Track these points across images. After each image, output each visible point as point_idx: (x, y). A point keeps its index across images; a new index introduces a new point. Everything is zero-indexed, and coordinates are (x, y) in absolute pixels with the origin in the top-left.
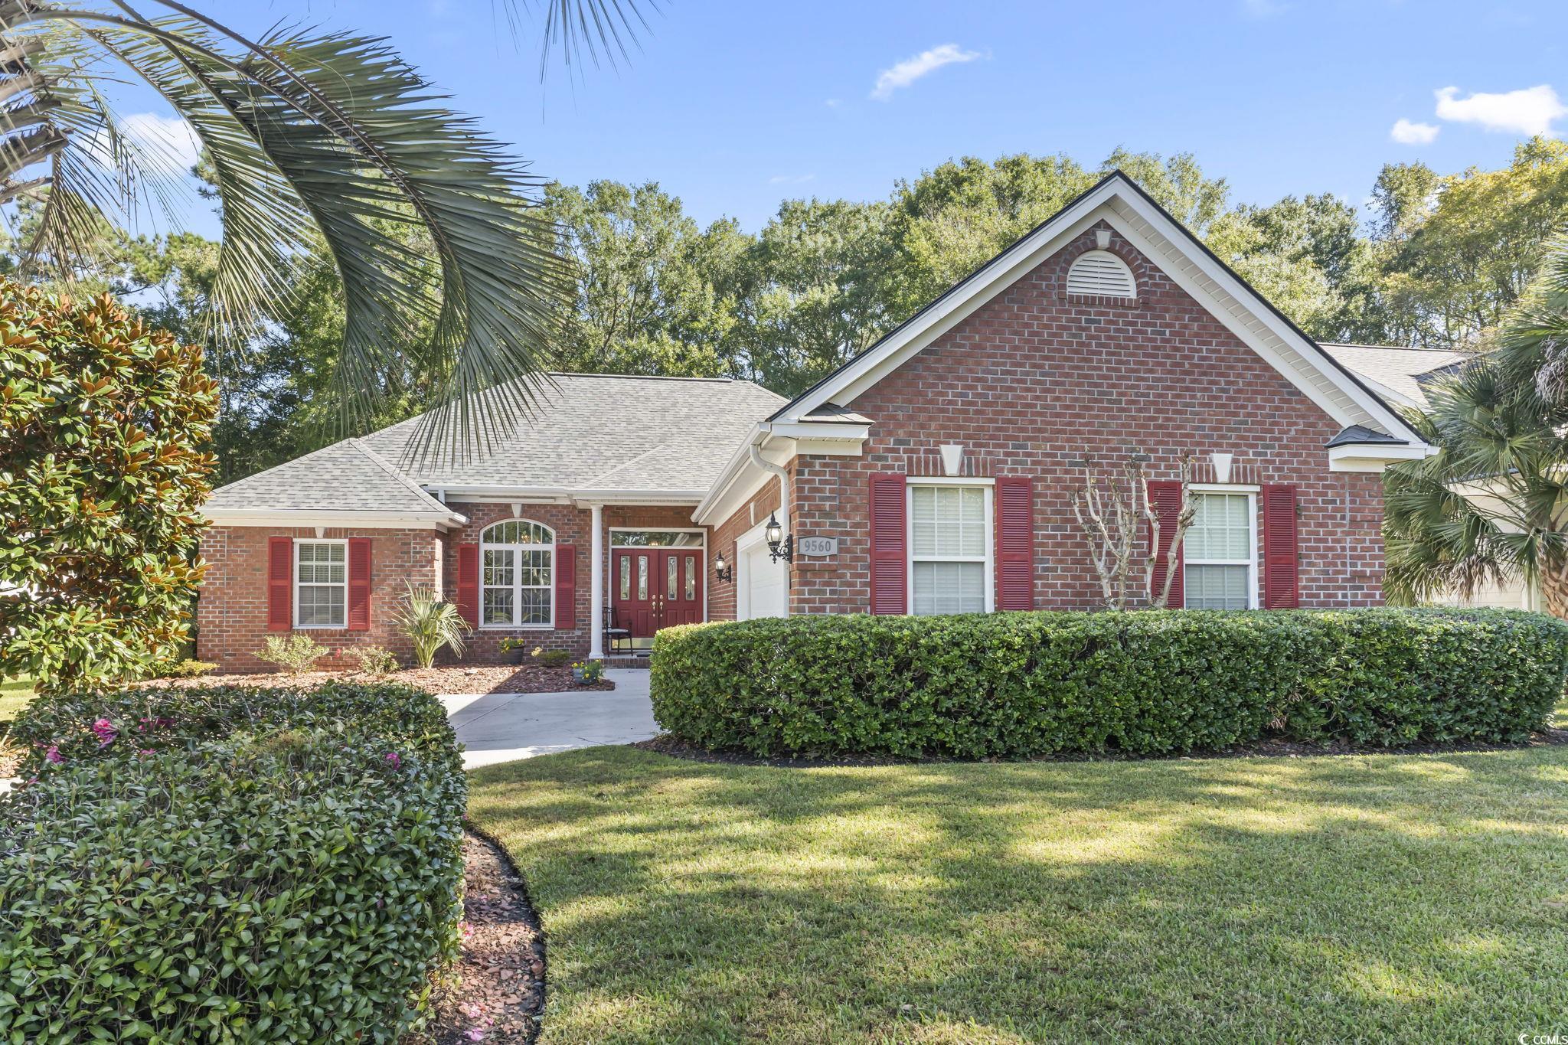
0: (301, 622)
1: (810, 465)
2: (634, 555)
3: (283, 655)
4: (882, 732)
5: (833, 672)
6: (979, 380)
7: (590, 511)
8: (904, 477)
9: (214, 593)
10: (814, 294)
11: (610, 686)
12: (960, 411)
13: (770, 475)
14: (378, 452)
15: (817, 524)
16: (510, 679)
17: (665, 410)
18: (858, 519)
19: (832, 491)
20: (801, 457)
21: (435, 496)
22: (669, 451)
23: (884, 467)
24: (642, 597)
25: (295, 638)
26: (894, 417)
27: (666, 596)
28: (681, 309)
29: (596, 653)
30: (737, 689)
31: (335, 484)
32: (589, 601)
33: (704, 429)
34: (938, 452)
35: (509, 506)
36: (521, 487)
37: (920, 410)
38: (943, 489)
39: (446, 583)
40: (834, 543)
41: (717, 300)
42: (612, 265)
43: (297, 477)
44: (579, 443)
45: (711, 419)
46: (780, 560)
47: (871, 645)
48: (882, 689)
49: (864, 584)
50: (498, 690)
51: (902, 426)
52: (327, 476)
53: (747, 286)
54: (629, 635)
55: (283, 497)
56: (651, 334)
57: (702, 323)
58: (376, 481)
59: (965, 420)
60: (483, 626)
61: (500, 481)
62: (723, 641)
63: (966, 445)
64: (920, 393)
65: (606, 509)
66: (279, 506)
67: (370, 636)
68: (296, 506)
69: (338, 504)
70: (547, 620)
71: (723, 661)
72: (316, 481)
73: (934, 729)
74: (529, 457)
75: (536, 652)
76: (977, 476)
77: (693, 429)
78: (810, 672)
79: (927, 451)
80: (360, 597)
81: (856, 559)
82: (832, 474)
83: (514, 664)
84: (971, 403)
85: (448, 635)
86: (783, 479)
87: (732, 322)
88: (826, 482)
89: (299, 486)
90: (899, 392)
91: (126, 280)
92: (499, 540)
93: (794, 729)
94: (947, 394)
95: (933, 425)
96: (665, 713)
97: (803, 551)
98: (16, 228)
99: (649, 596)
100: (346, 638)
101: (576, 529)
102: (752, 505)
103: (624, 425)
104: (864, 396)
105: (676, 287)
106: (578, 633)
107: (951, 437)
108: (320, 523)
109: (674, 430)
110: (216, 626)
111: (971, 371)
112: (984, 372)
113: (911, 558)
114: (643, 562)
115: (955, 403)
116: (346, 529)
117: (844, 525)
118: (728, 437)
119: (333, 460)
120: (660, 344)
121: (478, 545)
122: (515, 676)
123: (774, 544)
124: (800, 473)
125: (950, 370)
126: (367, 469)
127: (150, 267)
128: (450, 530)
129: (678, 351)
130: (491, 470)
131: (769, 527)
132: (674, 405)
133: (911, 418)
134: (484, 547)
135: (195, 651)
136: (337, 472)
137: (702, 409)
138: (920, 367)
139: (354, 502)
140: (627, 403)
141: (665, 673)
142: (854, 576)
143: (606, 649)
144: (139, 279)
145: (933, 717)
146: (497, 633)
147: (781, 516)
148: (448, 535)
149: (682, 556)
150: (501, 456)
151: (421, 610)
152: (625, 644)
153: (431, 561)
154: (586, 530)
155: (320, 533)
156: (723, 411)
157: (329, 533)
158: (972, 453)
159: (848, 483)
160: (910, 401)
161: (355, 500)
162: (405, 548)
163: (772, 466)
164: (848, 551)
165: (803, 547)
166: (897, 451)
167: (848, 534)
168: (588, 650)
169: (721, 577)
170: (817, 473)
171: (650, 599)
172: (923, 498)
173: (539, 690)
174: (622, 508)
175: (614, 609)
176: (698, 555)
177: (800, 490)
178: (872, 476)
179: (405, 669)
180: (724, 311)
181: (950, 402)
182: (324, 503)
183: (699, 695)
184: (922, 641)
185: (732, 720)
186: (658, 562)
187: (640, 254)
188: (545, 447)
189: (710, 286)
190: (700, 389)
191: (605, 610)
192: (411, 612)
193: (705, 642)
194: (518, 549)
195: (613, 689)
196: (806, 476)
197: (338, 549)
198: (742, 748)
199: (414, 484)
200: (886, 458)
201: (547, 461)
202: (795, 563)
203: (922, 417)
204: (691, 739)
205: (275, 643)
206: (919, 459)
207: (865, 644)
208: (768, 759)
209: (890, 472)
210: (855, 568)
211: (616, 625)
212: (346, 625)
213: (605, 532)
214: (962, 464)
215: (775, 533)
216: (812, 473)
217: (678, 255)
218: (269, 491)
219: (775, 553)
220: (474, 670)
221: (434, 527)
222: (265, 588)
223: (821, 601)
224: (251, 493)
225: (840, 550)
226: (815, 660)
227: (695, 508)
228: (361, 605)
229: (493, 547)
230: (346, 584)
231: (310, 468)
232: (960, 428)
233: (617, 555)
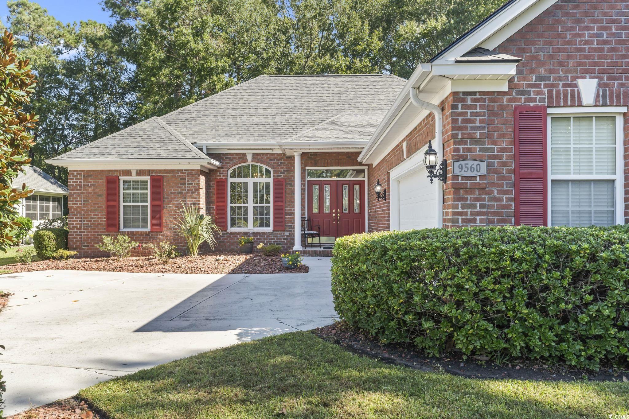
0: (125, 226)
1: (463, 100)
2: (321, 185)
3: (111, 247)
4: (558, 343)
5: (506, 284)
6: (613, 21)
7: (294, 157)
8: (545, 108)
9: (76, 209)
10: (432, 23)
11: (305, 269)
12: (595, 50)
13: (426, 113)
14: (170, 125)
15: (469, 150)
16: (243, 264)
17: (340, 94)
18: (504, 145)
19: (481, 121)
20: (455, 94)
21: (201, 149)
22: (343, 118)
23: (527, 100)
24: (327, 211)
25: (119, 237)
26: (535, 58)
27: (341, 210)
28: (349, 38)
29: (298, 247)
30: (410, 294)
31: (143, 143)
32: (293, 213)
33: (365, 104)
34: (576, 86)
35: (245, 155)
36: (252, 142)
37: (559, 50)
38: (579, 118)
39: (208, 203)
40: (484, 165)
41: (371, 32)
42: (309, 15)
43: (122, 140)
44: (288, 115)
45: (370, 98)
46: (436, 180)
47: (547, 257)
48: (557, 301)
49: (509, 199)
50: (234, 272)
51: (543, 65)
52: (139, 139)
53: (389, 22)
54: (318, 235)
55: (113, 152)
56: (332, 55)
57: (362, 46)
58: (167, 141)
59: (600, 57)
60: (230, 229)
61: (239, 139)
62: (396, 251)
63: (601, 79)
64: (559, 36)
65: (303, 155)
66: (110, 157)
67: (163, 235)
68: (120, 157)
69: (144, 155)
70: (268, 225)
71: (396, 268)
72: (132, 142)
73: (615, 343)
74: (257, 124)
75: (259, 247)
76: (611, 105)
77: (359, 104)
78: (483, 283)
79: (565, 86)
80: (157, 211)
81: (503, 178)
82: (482, 107)
83: (247, 253)
84: (605, 42)
85: (206, 236)
86: (437, 115)
87: (381, 44)
88: (477, 114)
89: (123, 145)
90: (540, 36)
91: (61, 47)
92: (239, 176)
93: (467, 336)
94: (584, 35)
95: (571, 62)
96: (343, 306)
97: (457, 172)
98: (10, 23)
99: (331, 210)
100: (149, 237)
101: (285, 168)
102: (404, 144)
103: (315, 103)
104: (510, 40)
105: (346, 25)
106: (287, 233)
107: (586, 73)
108: (134, 167)
109: (346, 105)
110: (77, 229)
111: (605, 14)
112: (617, 14)
113: (551, 177)
114: (327, 188)
115: (592, 43)
116: (149, 171)
117: (492, 150)
118: (381, 109)
119: (143, 130)
120: (337, 60)
121: (226, 179)
122: (247, 262)
123: (431, 168)
124: (454, 107)
125: (587, 14)
126: (162, 134)
127: (71, 38)
128: (210, 170)
129: (348, 63)
130: (234, 133)
131: (427, 153)
132: (346, 91)
133: (551, 57)
134: (230, 180)
135: (67, 244)
136: (145, 137)
137: (364, 92)
138: (559, 13)
139: (153, 153)
140: (317, 91)
141: (344, 275)
142: (499, 192)
143: (304, 243)
144: (67, 46)
145: (613, 331)
146: (239, 233)
147: (436, 144)
148: (209, 174)
149: (351, 184)
150: (241, 125)
151: (191, 219)
152: (316, 240)
153: (198, 189)
154: (291, 169)
155: (134, 173)
156: (377, 93)
157: (140, 173)
158: (606, 85)
159: (495, 115)
160: (550, 43)
161: (153, 152)
162: (183, 182)
163: (428, 104)
164: (495, 171)
165: (456, 169)
166: (539, 86)
167: (495, 157)
168: (293, 245)
169: (379, 197)
170: (469, 107)
171: (331, 212)
172: (561, 127)
173: (260, 272)
174: (315, 154)
175: (309, 218)
176: (362, 183)
177: (454, 121)
178: (516, 108)
179: (182, 256)
180: (375, 37)
181: (586, 42)
182: (136, 155)
183: (375, 296)
184: (603, 255)
185: (404, 322)
186: (337, 189)
187: (324, 8)
188: (267, 118)
189: (366, 23)
190: (362, 80)
191: (303, 219)
192: (184, 220)
193: (379, 251)
194: (250, 181)
195: (307, 272)
196: (460, 110)
197: (144, 182)
198: (411, 346)
199: (188, 143)
200: (529, 93)
201: (268, 127)
202: (449, 182)
203: (562, 56)
204: (367, 332)
205: (108, 240)
206: (558, 92)
207: (540, 257)
208: (439, 360)
209: (532, 104)
210: (501, 186)
211: (310, 229)
212: (149, 229)
213: (303, 170)
214: (598, 96)
215: (432, 158)
216: (464, 107)
217: (347, 6)
218: (106, 149)
219: (432, 175)
220: (222, 257)
221: (199, 168)
222: (104, 207)
223: (472, 214)
224: (96, 150)
225: (489, 171)
226: (488, 271)
227: (360, 152)
228: (158, 217)
229: (236, 180)
230: (149, 204)
231: (130, 135)
232: (595, 64)
233: (311, 184)
